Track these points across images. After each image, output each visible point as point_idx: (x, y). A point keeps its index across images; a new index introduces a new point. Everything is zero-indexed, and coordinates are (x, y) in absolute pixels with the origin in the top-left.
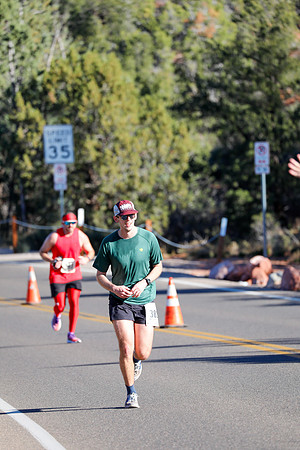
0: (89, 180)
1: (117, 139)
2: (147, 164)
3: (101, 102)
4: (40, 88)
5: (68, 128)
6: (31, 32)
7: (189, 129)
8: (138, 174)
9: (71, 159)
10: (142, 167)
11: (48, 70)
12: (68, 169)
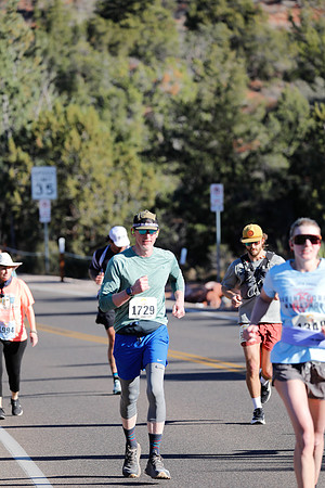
0: (69, 214)
1: (94, 180)
2: (119, 200)
3: (81, 148)
4: (29, 135)
5: (53, 170)
6: (22, 88)
7: (155, 171)
8: (111, 209)
9: (54, 196)
10: (115, 203)
11: (36, 120)
12: (52, 204)
